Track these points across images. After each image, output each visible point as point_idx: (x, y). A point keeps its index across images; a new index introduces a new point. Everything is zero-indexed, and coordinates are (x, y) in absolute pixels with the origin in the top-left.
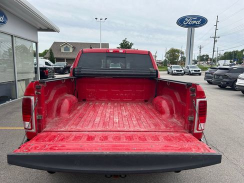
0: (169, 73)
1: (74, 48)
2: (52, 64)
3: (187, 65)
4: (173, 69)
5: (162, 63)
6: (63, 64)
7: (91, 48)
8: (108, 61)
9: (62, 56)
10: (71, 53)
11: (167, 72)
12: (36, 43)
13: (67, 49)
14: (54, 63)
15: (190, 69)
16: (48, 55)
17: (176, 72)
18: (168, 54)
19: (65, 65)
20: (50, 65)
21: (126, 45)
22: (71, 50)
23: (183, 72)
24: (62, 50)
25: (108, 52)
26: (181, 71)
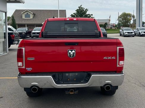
0: (121, 35)
1: (34, 14)
2: (14, 29)
3: (137, 27)
4: (125, 31)
5: (116, 26)
6: (25, 30)
7: (54, 18)
8: (66, 26)
9: (23, 22)
10: (31, 19)
11: (119, 34)
12: (6, 13)
13: (27, 16)
14: (16, 28)
15: (140, 31)
16: (10, 21)
17: (127, 33)
18: (120, 17)
19: (27, 30)
20: (13, 31)
21: (82, 11)
22: (31, 17)
23: (133, 33)
24: (24, 17)
25: (65, 20)
26: (132, 33)
